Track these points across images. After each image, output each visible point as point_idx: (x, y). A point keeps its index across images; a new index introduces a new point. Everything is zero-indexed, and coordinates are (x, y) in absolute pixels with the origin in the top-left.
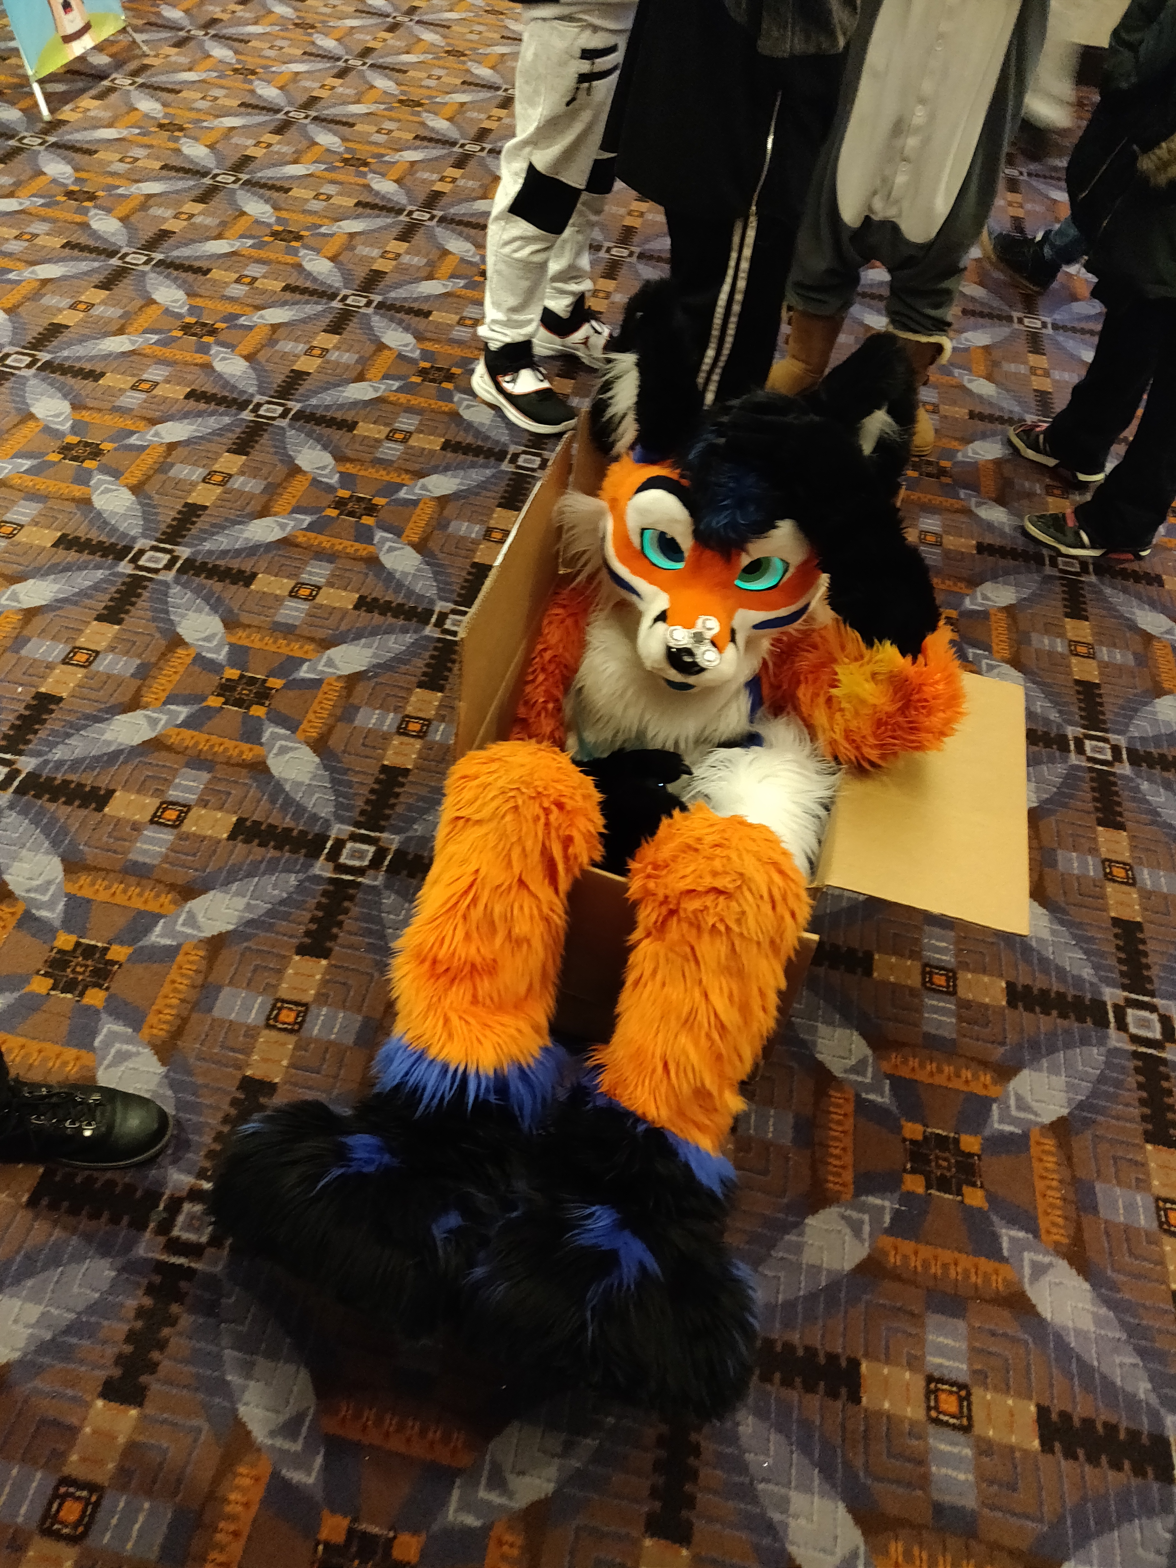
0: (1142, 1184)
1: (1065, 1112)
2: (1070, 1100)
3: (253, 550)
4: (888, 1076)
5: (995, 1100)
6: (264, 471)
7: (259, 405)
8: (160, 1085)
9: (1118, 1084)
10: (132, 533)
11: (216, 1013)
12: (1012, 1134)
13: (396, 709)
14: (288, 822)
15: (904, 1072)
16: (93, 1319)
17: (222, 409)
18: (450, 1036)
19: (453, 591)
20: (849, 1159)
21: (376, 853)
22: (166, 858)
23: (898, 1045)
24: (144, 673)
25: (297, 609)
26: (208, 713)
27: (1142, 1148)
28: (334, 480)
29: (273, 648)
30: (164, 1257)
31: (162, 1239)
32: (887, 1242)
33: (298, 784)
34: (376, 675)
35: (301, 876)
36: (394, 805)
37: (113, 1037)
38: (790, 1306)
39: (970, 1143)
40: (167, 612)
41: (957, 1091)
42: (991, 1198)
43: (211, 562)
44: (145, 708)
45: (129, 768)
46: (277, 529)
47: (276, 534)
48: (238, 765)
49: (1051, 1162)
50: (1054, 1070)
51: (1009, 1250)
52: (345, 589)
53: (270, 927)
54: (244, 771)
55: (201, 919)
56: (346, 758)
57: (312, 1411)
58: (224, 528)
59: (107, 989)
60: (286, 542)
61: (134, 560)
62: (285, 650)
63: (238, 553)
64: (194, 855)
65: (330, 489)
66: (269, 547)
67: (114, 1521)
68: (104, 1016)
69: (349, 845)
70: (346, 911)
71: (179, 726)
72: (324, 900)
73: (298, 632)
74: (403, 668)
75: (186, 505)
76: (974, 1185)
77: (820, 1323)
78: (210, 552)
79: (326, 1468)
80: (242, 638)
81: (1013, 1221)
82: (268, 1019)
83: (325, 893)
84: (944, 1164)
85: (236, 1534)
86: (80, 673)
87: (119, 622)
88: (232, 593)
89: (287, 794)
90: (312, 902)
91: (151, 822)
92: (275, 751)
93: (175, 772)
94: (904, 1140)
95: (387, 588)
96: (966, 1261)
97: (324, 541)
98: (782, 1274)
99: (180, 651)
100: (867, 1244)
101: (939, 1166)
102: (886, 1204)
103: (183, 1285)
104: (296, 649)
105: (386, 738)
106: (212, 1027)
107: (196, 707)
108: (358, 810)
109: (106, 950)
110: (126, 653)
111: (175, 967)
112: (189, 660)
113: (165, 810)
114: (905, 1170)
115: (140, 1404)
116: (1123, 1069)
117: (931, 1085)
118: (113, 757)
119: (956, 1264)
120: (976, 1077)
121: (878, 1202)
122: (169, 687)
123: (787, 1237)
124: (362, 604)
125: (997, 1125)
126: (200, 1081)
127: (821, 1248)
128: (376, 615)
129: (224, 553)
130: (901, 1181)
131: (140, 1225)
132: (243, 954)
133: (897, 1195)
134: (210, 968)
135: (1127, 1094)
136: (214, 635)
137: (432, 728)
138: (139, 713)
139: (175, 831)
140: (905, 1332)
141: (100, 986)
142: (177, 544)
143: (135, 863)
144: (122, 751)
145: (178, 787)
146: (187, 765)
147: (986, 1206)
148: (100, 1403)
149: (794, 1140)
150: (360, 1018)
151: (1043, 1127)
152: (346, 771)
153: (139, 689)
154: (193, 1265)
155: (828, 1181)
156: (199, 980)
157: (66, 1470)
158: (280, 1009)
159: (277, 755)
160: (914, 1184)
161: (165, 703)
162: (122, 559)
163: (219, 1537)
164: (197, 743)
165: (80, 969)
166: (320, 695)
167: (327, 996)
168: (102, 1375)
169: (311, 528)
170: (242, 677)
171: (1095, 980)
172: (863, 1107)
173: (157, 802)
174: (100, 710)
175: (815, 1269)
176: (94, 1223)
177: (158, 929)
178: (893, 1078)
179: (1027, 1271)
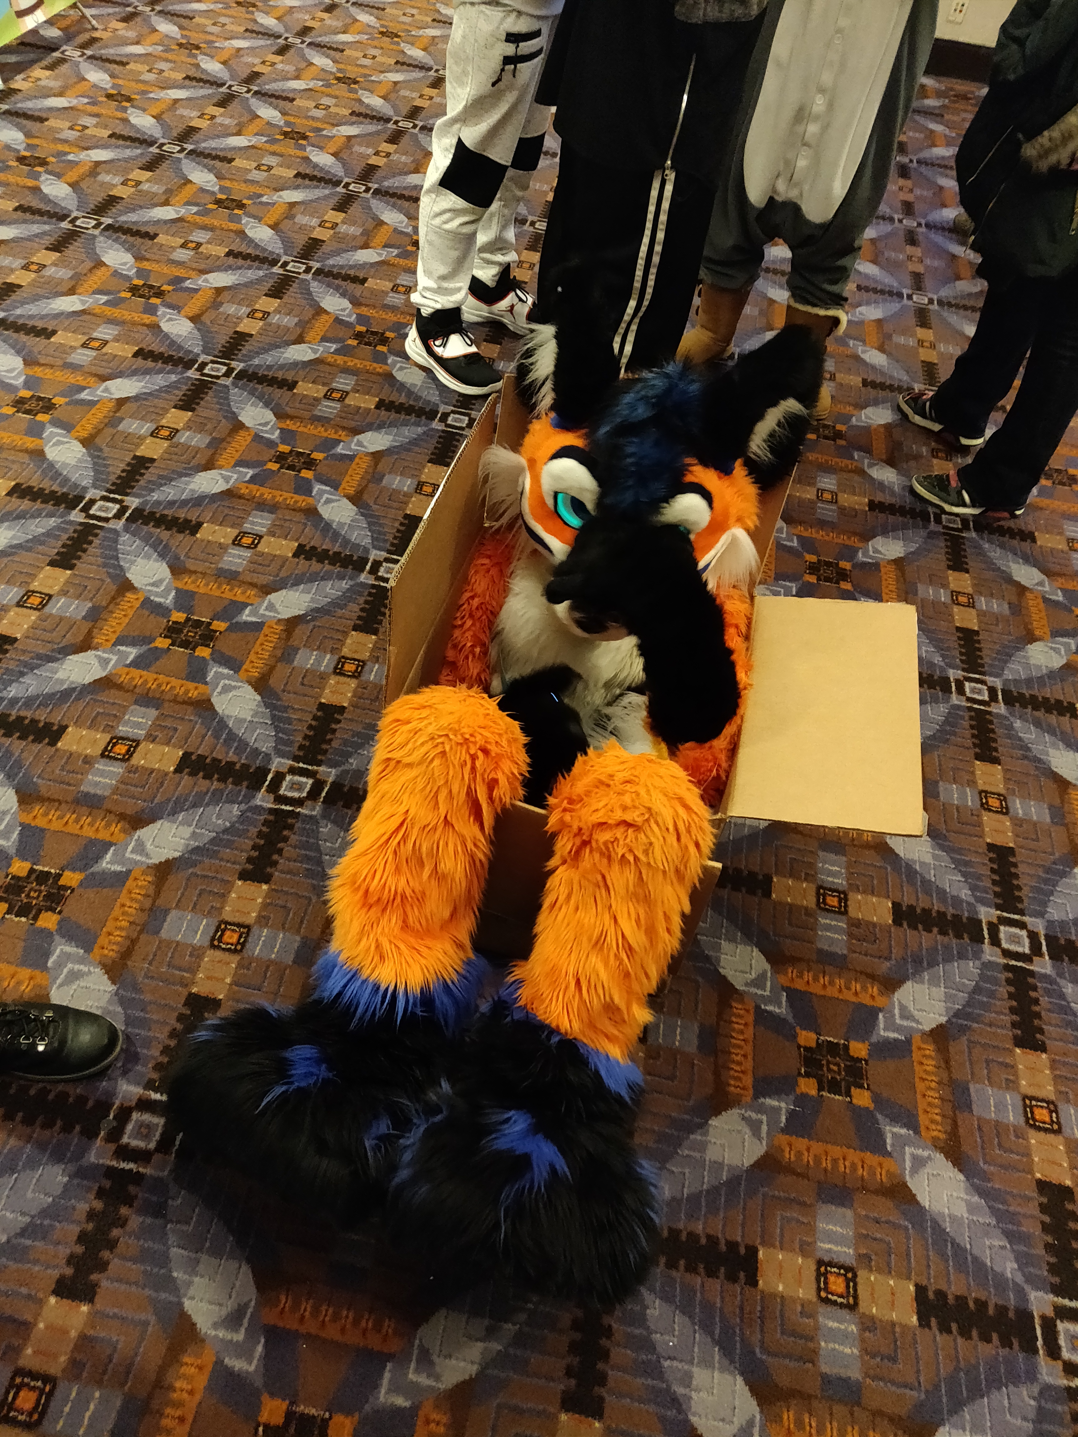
0: (1011, 1085)
1: (943, 1020)
2: (947, 1009)
3: (199, 501)
4: (784, 989)
5: (880, 1010)
6: (209, 426)
7: (204, 365)
8: (109, 1002)
9: (992, 994)
10: (84, 483)
11: (164, 934)
12: (896, 1040)
13: (333, 651)
14: (231, 756)
15: (799, 985)
16: (46, 1222)
17: (169, 367)
18: (382, 958)
19: (386, 541)
20: (749, 1064)
21: (313, 785)
22: (116, 790)
23: (794, 960)
24: (95, 615)
25: (240, 557)
26: (156, 654)
27: (1011, 1052)
28: (275, 436)
29: (217, 593)
30: (114, 1163)
31: (112, 1147)
32: (783, 1139)
33: (240, 721)
34: (313, 619)
35: (243, 807)
36: (331, 740)
37: (67, 957)
38: (694, 1199)
39: (859, 1049)
40: (117, 559)
41: (846, 1002)
42: (877, 1099)
43: (159, 511)
44: (96, 649)
45: (81, 705)
46: (221, 481)
47: (220, 486)
48: (184, 703)
49: (930, 1065)
50: (934, 982)
51: (893, 1145)
52: (286, 538)
53: (214, 855)
54: (190, 709)
55: (149, 846)
56: (285, 696)
57: (253, 1303)
58: (171, 480)
59: (60, 912)
60: (229, 494)
61: (86, 509)
62: (228, 595)
63: (184, 503)
64: (143, 787)
65: (271, 444)
66: (214, 498)
67: (67, 1409)
68: (57, 938)
69: (288, 778)
70: (286, 839)
71: (129, 666)
72: (264, 829)
73: (241, 578)
74: (340, 612)
75: (135, 457)
76: (861, 1087)
77: (722, 1215)
78: (158, 503)
79: (267, 1356)
80: (188, 583)
81: (895, 1119)
82: (213, 939)
83: (266, 823)
84: (835, 1068)
85: (182, 1420)
86: (34, 616)
87: (71, 567)
88: (179, 541)
89: (230, 730)
90: (254, 831)
91: (103, 755)
92: (219, 689)
93: (124, 709)
94: (799, 1047)
95: (325, 537)
96: (854, 1156)
97: (266, 493)
98: (687, 1171)
99: (130, 596)
100: (764, 1143)
101: (829, 1070)
102: (782, 1105)
103: (132, 1189)
104: (239, 594)
105: (323, 677)
106: (159, 948)
107: (145, 648)
108: (297, 745)
109: (59, 876)
110: (78, 597)
111: (125, 891)
112: (137, 604)
113: (115, 745)
114: (799, 1074)
115: (91, 1301)
116: (995, 982)
117: (824, 997)
118: (66, 695)
119: (844, 1159)
120: (864, 988)
121: (775, 1103)
122: (119, 629)
123: (692, 1137)
124: (301, 551)
125: (883, 1032)
126: (147, 997)
127: (723, 1146)
128: (314, 562)
129: (172, 503)
130: (796, 1083)
131: (91, 1134)
132: (188, 879)
133: (792, 1097)
134: (158, 893)
135: (998, 1003)
136: (161, 581)
137: (366, 668)
138: (90, 653)
139: (125, 765)
140: (798, 1221)
141: (53, 910)
142: (127, 495)
143: (87, 795)
144: (74, 689)
145: (127, 723)
146: (136, 702)
147: (872, 1106)
148: (53, 1300)
149: (700, 1048)
150: (298, 938)
151: (924, 1033)
152: (286, 709)
153: (90, 632)
154: (141, 1169)
155: (729, 1085)
156: (148, 904)
157: (22, 1362)
158: (223, 931)
159: (220, 693)
160: (808, 1087)
161: (114, 645)
162: (74, 508)
163: (165, 1422)
164: (146, 682)
165: (35, 894)
166: (262, 638)
167: (267, 918)
168: (56, 1274)
169: (253, 480)
170: (188, 619)
171: (972, 900)
172: (762, 1017)
173: (107, 737)
174: (53, 651)
175: (718, 1166)
176: (47, 1133)
177: (108, 856)
178: (789, 991)
179: (908, 1164)
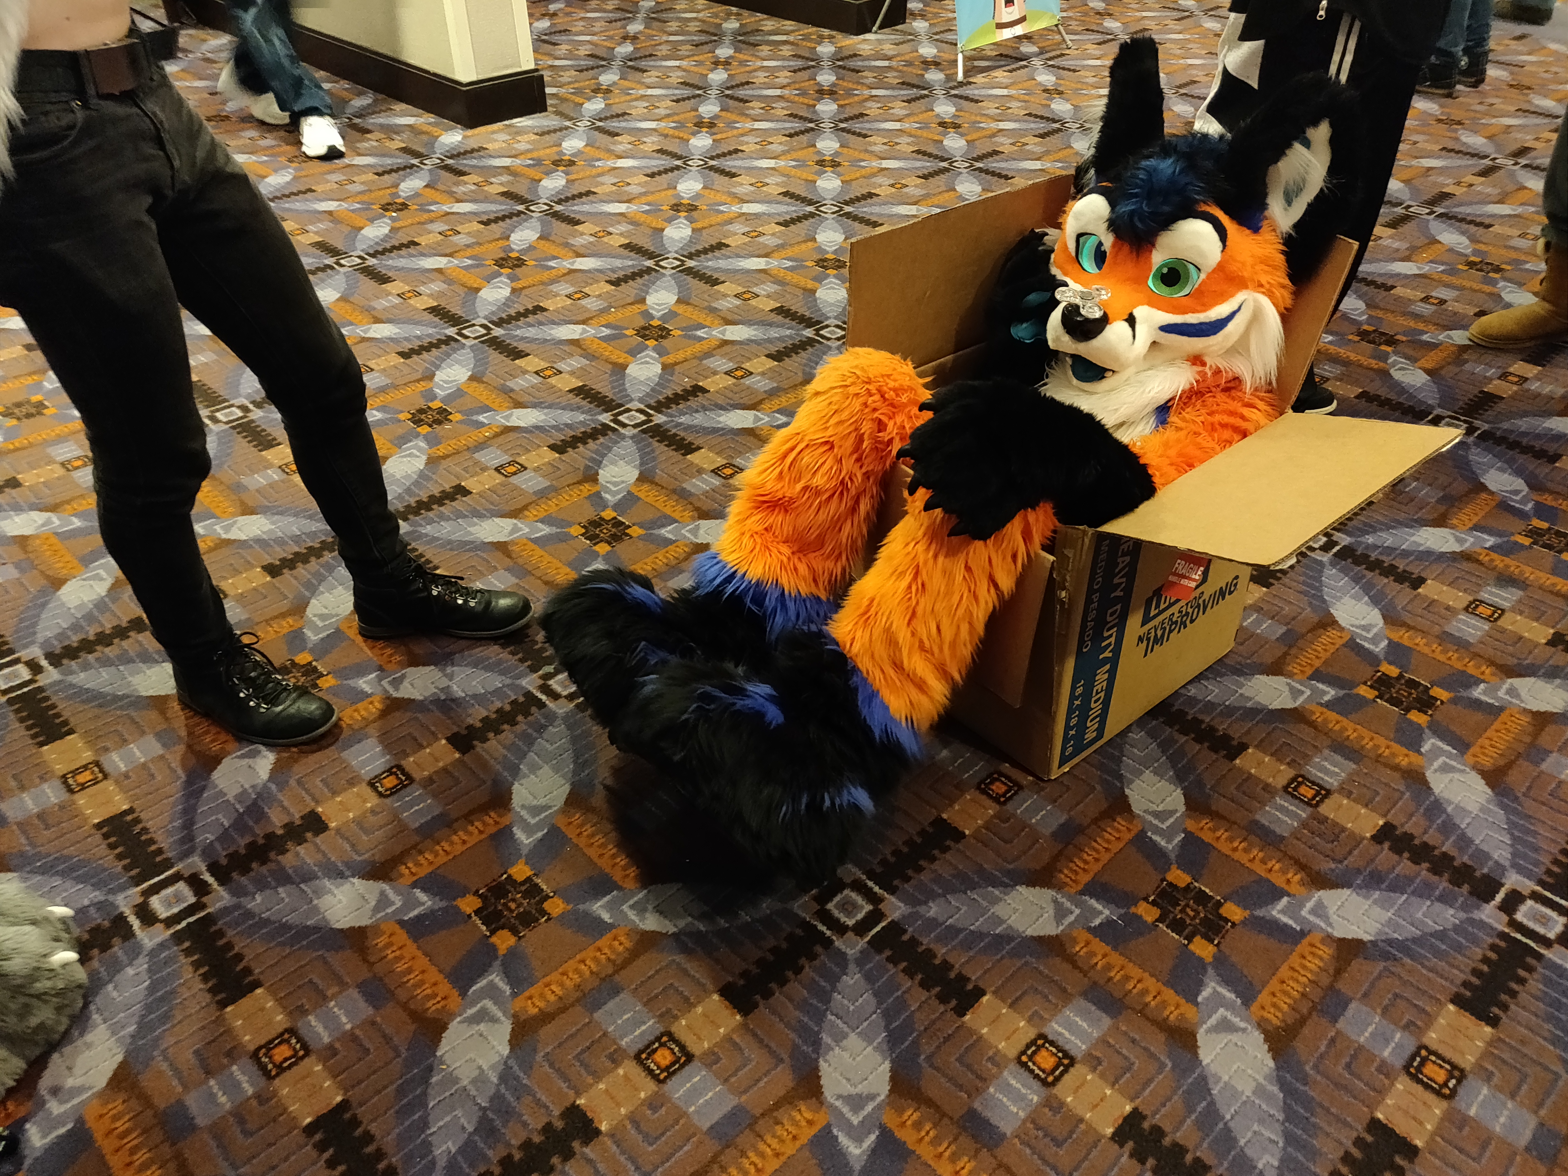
0: (1413, 1028)
1: (1366, 938)
2: (1381, 932)
9: (1457, 947)
10: (829, 315)
12: (1286, 925)
15: (1207, 837)
16: (472, 702)
20: (1096, 867)
22: (705, 493)
23: (1215, 815)
24: (774, 392)
27: (1441, 1004)
30: (535, 691)
31: (541, 682)
32: (1083, 935)
38: (954, 930)
39: (1233, 912)
40: (816, 363)
42: (1220, 957)
44: (759, 411)
45: (722, 439)
49: (1314, 964)
50: (1383, 904)
51: (1207, 999)
55: (701, 532)
57: (555, 809)
59: (614, 546)
67: (407, 799)
68: (600, 559)
76: (1211, 941)
77: (971, 953)
79: (541, 841)
81: (1227, 982)
84: (1190, 913)
86: (731, 381)
87: (780, 361)
91: (712, 471)
93: (750, 450)
94: (1163, 879)
96: (1152, 984)
98: (964, 909)
100: (1061, 928)
101: (1183, 911)
102: (1105, 912)
103: (534, 709)
109: (629, 527)
110: (771, 379)
111: (664, 550)
113: (726, 467)
114: (1146, 899)
115: (463, 753)
116: (1475, 941)
117: (1227, 856)
118: (715, 430)
119: (1139, 981)
120: (1284, 871)
121: (1100, 907)
122: (784, 404)
123: (990, 889)
125: (1277, 912)
127: (1015, 910)
130: (1134, 904)
131: (534, 669)
133: (1122, 912)
134: (685, 559)
135: (1462, 958)
138: (753, 412)
139: (723, 480)
140: (1046, 997)
141: (610, 544)
143: (684, 489)
144: (723, 429)
147: (1208, 960)
148: (444, 742)
153: (762, 400)
154: (548, 702)
156: (673, 563)
157: (403, 763)
160: (1147, 913)
162: (810, 328)
163: (454, 838)
165: (605, 531)
168: (455, 729)
171: (1506, 864)
172: (1141, 841)
173: (724, 462)
174: (728, 404)
175: (998, 920)
176: (510, 656)
177: (670, 528)
178: (1189, 835)
179: (1212, 1021)
